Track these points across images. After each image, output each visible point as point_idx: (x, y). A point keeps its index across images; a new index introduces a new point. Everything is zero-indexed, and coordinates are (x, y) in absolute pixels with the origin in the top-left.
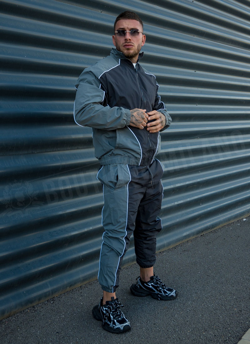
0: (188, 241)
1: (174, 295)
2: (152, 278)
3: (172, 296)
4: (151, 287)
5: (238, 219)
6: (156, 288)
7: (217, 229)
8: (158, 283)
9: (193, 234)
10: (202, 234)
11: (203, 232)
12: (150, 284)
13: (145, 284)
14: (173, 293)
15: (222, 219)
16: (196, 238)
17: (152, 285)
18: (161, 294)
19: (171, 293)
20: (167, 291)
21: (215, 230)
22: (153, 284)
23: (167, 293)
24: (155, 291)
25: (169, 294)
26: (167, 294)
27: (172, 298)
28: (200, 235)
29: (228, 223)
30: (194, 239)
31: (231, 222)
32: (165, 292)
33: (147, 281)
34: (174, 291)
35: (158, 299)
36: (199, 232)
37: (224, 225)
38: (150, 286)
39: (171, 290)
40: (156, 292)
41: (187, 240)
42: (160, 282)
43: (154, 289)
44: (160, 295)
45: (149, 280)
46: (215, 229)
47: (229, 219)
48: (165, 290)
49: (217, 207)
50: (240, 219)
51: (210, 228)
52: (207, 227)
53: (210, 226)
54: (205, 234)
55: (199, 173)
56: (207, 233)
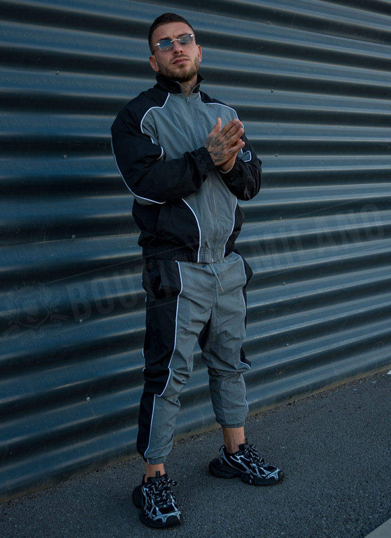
0: (256, 415)
1: (276, 477)
2: (242, 447)
3: (273, 478)
4: (240, 461)
5: (377, 372)
6: (248, 464)
7: (326, 392)
8: (250, 456)
9: (269, 402)
10: (291, 401)
11: (294, 397)
12: (238, 457)
13: (231, 457)
14: (274, 474)
15: (336, 373)
16: (276, 409)
17: (241, 458)
18: (255, 474)
19: (270, 474)
20: (265, 471)
21: (320, 393)
22: (243, 456)
23: (264, 473)
24: (245, 470)
25: (267, 476)
26: (265, 475)
27: (272, 482)
28: (287, 403)
29: (352, 379)
30: (271, 410)
31: (357, 377)
32: (261, 472)
33: (234, 452)
34: (278, 470)
35: (249, 483)
36: (280, 399)
37: (343, 383)
38: (238, 460)
39: (271, 469)
40: (249, 471)
41: (256, 413)
42: (254, 454)
43: (245, 466)
44: (253, 476)
45: (237, 449)
46: (322, 390)
47: (354, 373)
48: (262, 468)
49: (325, 351)
50: (381, 371)
51: (307, 390)
52: (301, 388)
53: (308, 386)
54: (298, 401)
55: (284, 285)
56: (302, 400)
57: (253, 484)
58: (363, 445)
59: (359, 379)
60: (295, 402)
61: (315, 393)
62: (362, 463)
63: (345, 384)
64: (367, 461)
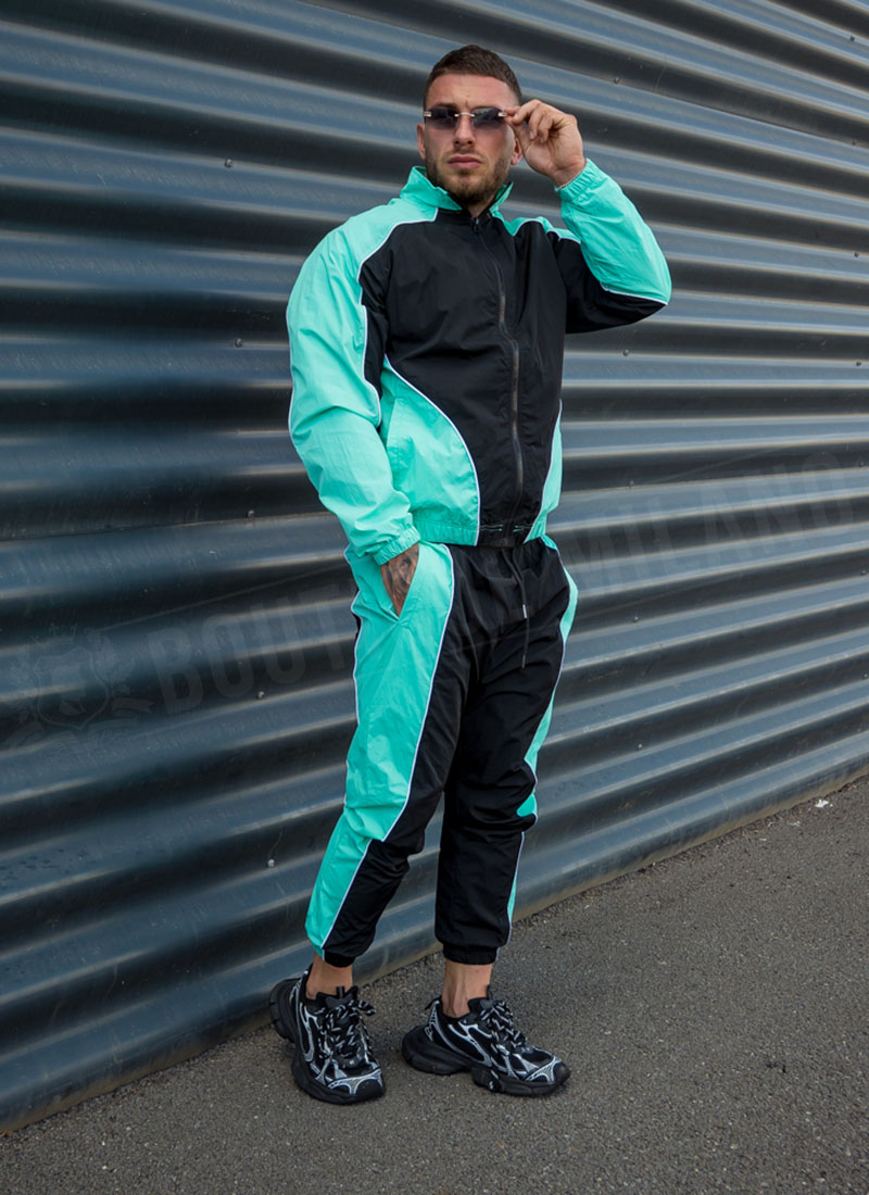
0: (584, 894)
1: (550, 1077)
2: (475, 1005)
3: (542, 1079)
4: (469, 1038)
5: (797, 803)
6: (486, 1043)
7: (708, 845)
8: (494, 1027)
10: (644, 865)
11: (651, 856)
12: (466, 1028)
13: (451, 1027)
14: (546, 1071)
15: (727, 805)
17: (472, 1031)
18: (501, 1068)
19: (537, 1069)
20: (525, 1062)
21: (696, 847)
22: (476, 1026)
23: (523, 1068)
24: (482, 1058)
25: (532, 1072)
26: (525, 1073)
27: (541, 1090)
28: (637, 869)
29: (751, 818)
30: (608, 884)
31: (764, 814)
32: (517, 1065)
33: (458, 1016)
34: (554, 1062)
35: (487, 1088)
37: (737, 827)
38: (466, 1035)
39: (539, 1058)
40: (488, 1060)
41: (582, 890)
43: (480, 1049)
44: (498, 1072)
45: (465, 1010)
46: (701, 842)
48: (518, 1056)
49: (708, 760)
50: (803, 801)
51: (675, 842)
52: (666, 836)
53: (677, 832)
54: (658, 864)
55: (635, 621)
56: (664, 861)
57: (497, 1090)
58: (825, 955)
59: (765, 816)
60: (651, 866)
61: (688, 846)
62: (838, 993)
63: (741, 828)
64: (848, 989)
